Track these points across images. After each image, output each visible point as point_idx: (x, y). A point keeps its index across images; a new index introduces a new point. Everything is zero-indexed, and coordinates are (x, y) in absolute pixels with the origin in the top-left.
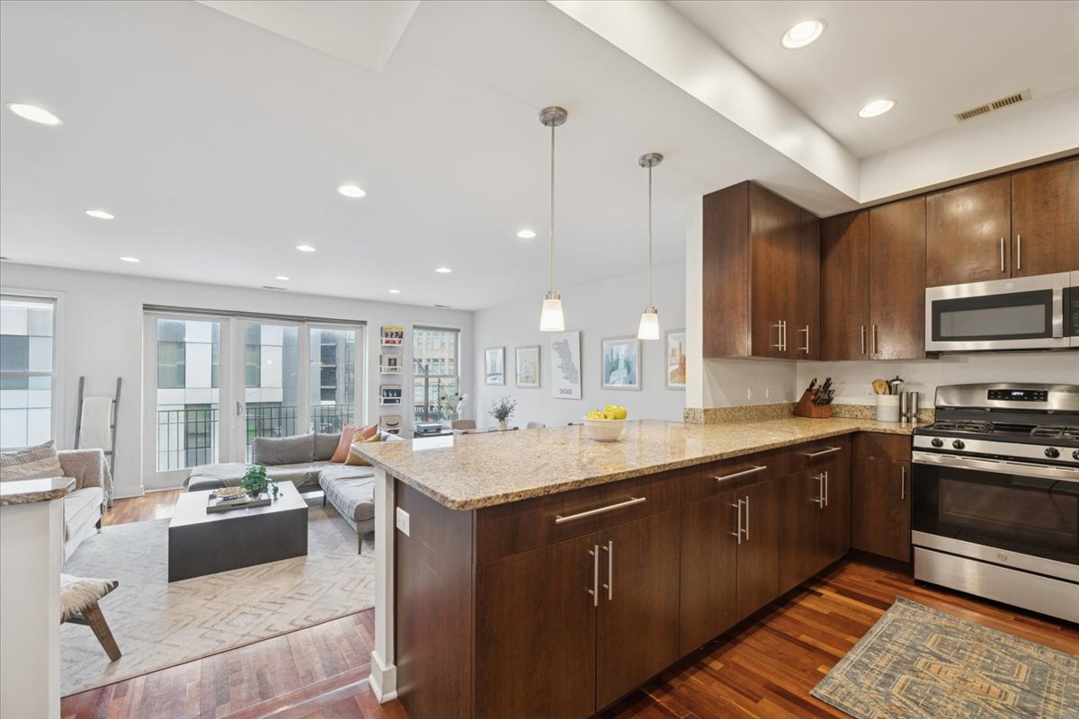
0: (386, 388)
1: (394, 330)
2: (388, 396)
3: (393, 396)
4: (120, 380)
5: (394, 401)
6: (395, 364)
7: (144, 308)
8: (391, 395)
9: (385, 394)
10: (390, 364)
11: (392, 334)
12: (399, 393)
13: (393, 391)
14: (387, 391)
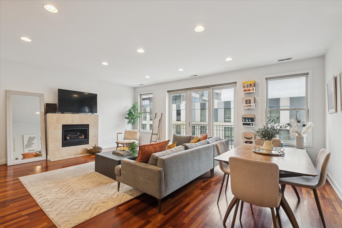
0: (244, 117)
1: (249, 83)
2: (245, 121)
3: (249, 121)
4: (162, 114)
5: (249, 124)
6: (250, 103)
7: (168, 92)
8: (247, 121)
9: (244, 120)
10: (246, 103)
11: (248, 86)
12: (252, 120)
13: (248, 119)
14: (245, 118)
